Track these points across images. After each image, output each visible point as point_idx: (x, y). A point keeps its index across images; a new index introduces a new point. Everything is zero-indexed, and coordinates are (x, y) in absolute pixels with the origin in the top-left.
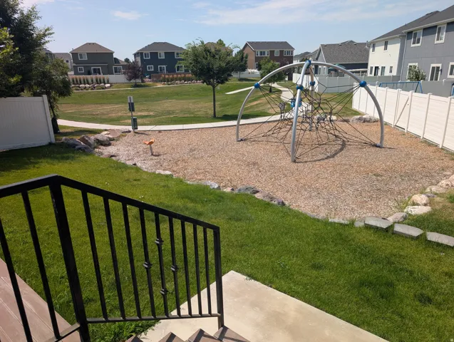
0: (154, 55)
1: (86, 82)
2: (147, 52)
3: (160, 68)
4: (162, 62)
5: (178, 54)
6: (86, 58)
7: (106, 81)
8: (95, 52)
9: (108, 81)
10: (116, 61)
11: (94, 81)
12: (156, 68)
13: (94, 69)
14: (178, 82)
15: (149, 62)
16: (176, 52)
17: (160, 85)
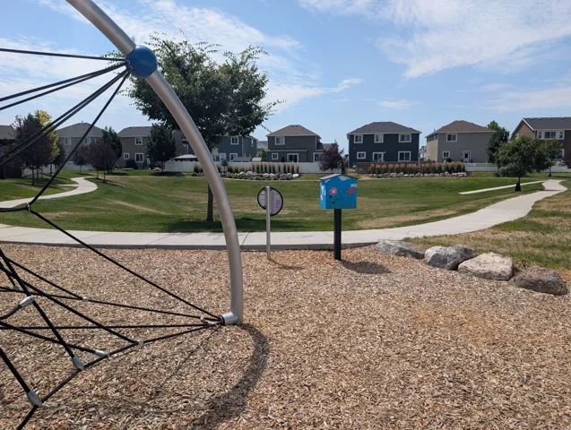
0: (369, 138)
1: (272, 170)
2: (358, 134)
3: (376, 155)
4: (379, 147)
5: (403, 137)
6: (283, 143)
7: (295, 170)
8: (294, 135)
9: (298, 170)
10: (320, 145)
11: (282, 169)
12: (369, 156)
13: (291, 156)
14: (394, 174)
15: (360, 148)
16: (400, 133)
17: (364, 178)
